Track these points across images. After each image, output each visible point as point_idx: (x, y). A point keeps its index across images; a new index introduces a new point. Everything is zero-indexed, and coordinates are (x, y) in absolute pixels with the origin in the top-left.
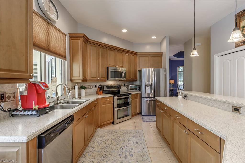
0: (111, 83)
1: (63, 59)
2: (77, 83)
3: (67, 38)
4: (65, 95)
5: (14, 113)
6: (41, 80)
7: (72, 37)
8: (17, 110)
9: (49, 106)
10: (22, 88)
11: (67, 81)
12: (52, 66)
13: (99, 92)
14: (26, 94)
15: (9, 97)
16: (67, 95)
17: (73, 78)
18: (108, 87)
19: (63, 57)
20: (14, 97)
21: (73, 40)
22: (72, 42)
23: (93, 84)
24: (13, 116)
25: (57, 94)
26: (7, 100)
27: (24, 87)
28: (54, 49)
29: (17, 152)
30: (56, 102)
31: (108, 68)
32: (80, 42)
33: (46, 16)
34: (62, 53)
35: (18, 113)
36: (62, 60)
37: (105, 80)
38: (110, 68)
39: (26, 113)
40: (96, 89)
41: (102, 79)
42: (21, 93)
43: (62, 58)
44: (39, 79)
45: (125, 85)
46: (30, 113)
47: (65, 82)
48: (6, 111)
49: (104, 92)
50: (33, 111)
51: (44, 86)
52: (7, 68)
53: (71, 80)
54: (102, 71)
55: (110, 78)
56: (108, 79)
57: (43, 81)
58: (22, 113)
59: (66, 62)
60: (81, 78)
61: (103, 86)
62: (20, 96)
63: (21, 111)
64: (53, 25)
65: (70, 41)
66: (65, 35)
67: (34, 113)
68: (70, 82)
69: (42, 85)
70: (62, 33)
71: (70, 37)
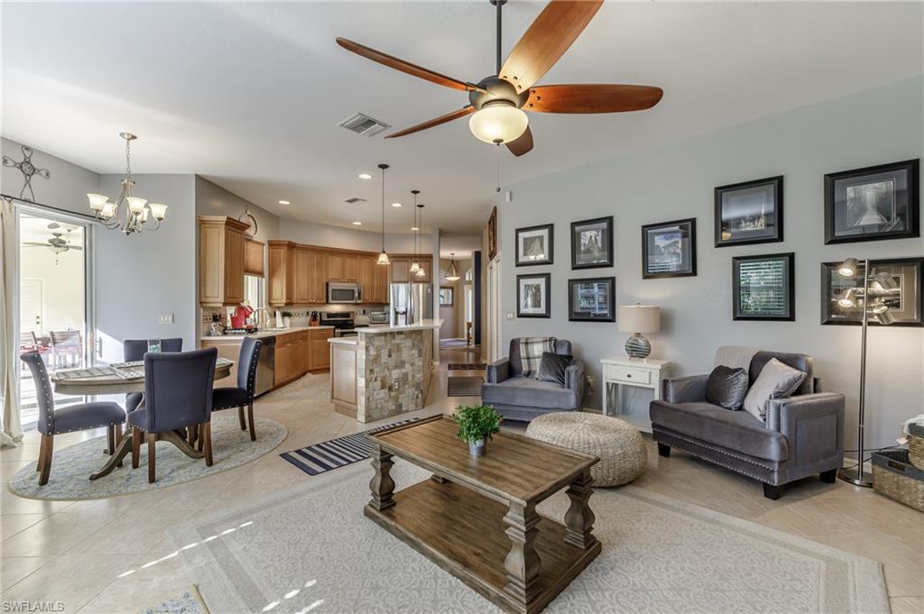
0: (336, 308)
1: (260, 277)
2: (279, 308)
3: (266, 248)
7: (272, 245)
9: (253, 327)
10: (233, 310)
11: (265, 305)
13: (313, 323)
14: (236, 316)
17: (273, 302)
18: (330, 315)
19: (260, 274)
22: (272, 252)
23: (304, 310)
31: (327, 284)
32: (283, 252)
34: (259, 269)
35: (229, 331)
36: (258, 279)
37: (324, 304)
38: (330, 284)
40: (309, 318)
41: (318, 301)
42: (231, 315)
45: (364, 312)
46: (239, 331)
49: (322, 323)
50: (242, 329)
51: (248, 308)
53: (270, 304)
54: (318, 290)
55: (330, 301)
56: (327, 302)
59: (264, 280)
60: (284, 301)
61: (320, 314)
63: (232, 330)
64: (250, 240)
65: (269, 252)
66: (263, 245)
67: (243, 331)
68: (268, 306)
70: (260, 244)
71: (269, 247)
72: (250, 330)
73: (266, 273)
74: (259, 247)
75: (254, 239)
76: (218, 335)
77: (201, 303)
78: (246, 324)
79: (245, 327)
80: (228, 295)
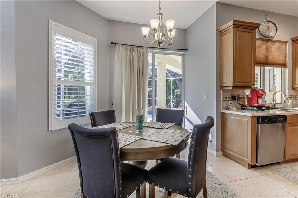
1: (283, 68)
3: (289, 46)
4: (284, 103)
5: (244, 107)
6: (260, 88)
8: (245, 106)
9: (266, 106)
10: (248, 92)
11: (288, 89)
12: (274, 73)
14: (250, 97)
15: (241, 98)
16: (287, 103)
17: (296, 86)
20: (243, 98)
21: (296, 45)
22: (296, 46)
24: (243, 109)
25: (274, 100)
26: (240, 99)
27: (249, 92)
28: (272, 61)
29: (247, 121)
30: (273, 107)
33: (265, 37)
34: (281, 61)
35: (246, 108)
36: (281, 69)
39: (250, 108)
42: (247, 96)
43: (281, 66)
44: (259, 87)
46: (252, 108)
47: (285, 90)
48: (240, 105)
50: (254, 107)
51: (262, 91)
52: (242, 81)
53: (294, 88)
57: (262, 88)
58: (248, 108)
59: (287, 70)
62: (247, 97)
63: (247, 107)
64: (271, 41)
65: (292, 46)
66: (286, 42)
67: (255, 108)
68: (292, 90)
69: (261, 90)
70: (282, 42)
71: (293, 42)
72: (260, 108)
73: (289, 63)
74: (281, 45)
75: (275, 39)
76: (233, 110)
77: (221, 87)
78: (258, 103)
79: (256, 105)
80: (237, 81)
